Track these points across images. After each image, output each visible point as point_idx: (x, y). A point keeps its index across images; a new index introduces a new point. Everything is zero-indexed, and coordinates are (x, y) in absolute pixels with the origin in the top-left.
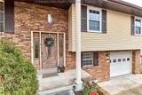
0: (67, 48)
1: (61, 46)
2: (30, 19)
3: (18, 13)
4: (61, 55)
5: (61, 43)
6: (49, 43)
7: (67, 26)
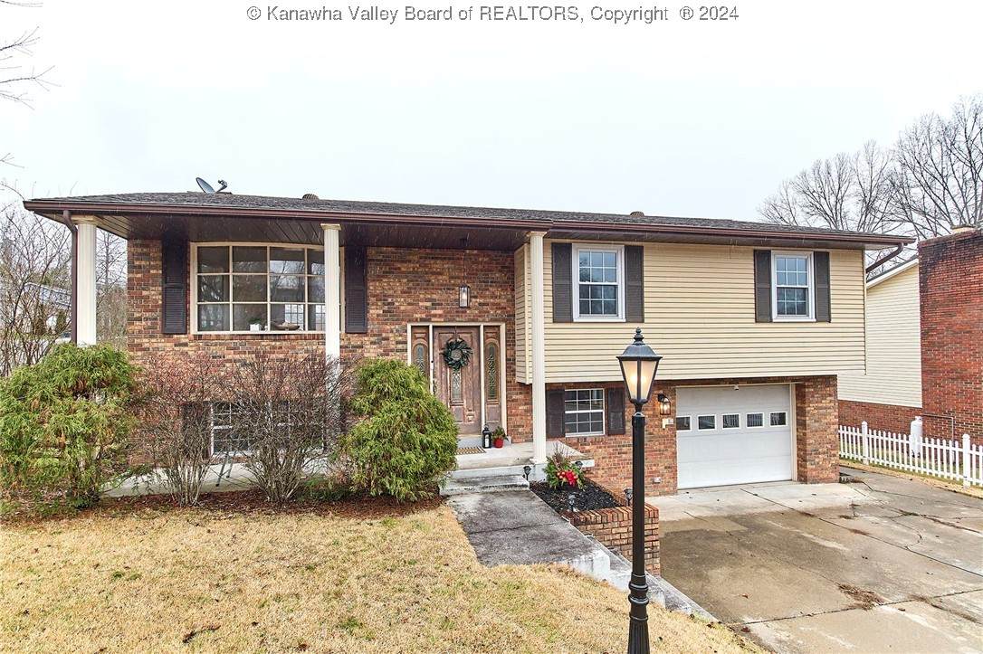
0: (511, 371)
1: (493, 365)
2: (405, 292)
3: (379, 278)
4: (493, 393)
5: (492, 352)
6: (456, 356)
7: (512, 301)
